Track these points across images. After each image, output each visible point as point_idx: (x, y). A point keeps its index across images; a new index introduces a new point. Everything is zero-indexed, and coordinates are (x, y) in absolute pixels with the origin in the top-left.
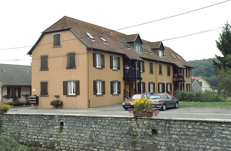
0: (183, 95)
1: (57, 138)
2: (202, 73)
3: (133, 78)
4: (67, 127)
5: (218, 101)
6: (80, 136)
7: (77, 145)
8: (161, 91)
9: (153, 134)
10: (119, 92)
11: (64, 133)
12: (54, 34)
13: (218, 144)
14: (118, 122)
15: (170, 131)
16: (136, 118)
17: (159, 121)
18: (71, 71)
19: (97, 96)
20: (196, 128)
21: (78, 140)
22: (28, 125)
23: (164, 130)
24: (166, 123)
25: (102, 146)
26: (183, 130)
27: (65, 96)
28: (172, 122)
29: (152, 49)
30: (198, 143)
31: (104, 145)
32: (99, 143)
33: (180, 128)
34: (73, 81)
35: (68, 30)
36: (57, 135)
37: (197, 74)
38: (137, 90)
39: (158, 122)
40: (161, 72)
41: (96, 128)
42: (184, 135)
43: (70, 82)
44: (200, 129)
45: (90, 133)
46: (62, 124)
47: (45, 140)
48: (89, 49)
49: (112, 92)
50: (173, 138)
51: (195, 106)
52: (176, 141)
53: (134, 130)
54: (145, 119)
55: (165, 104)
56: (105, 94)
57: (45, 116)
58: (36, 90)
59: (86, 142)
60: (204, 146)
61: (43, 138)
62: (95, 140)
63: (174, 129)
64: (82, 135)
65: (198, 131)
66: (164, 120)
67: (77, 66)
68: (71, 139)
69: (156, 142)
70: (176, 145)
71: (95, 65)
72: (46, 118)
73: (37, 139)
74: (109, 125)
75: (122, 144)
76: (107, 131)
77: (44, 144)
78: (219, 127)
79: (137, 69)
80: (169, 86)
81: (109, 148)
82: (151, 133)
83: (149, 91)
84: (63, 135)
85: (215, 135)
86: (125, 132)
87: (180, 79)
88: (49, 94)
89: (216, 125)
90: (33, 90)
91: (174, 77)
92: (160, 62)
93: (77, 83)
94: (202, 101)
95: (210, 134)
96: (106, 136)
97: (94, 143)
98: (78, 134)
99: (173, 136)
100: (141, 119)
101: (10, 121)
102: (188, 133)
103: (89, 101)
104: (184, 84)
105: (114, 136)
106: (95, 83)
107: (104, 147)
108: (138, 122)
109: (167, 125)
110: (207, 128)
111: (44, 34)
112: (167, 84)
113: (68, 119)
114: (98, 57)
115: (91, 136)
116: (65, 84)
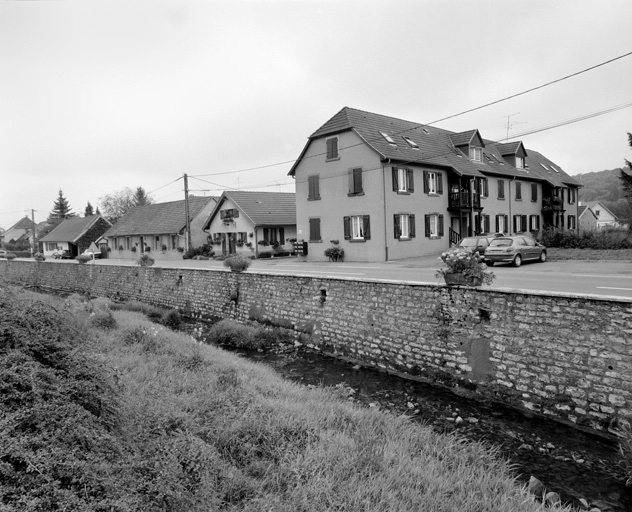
0: (559, 237)
1: (317, 316)
2: (601, 194)
3: (465, 208)
4: (331, 299)
5: (626, 248)
6: (352, 315)
7: (348, 331)
8: (518, 229)
9: (481, 320)
10: (441, 234)
11: (327, 308)
12: (327, 138)
13: (616, 348)
14: (417, 294)
15: (515, 315)
16: (449, 288)
17: (493, 295)
18: (356, 198)
19: (400, 240)
20: (568, 312)
21: (348, 321)
22: (274, 293)
23: (503, 313)
24: (507, 300)
25: (388, 335)
26: (542, 314)
27: (347, 241)
28: (519, 299)
29: (503, 156)
30: (571, 342)
31: (391, 333)
32: (384, 329)
33: (536, 311)
34: (360, 216)
35: (349, 130)
36: (317, 311)
37: (591, 198)
38: (474, 229)
39: (491, 297)
40: (519, 196)
41: (379, 303)
42: (543, 324)
43: (355, 217)
44: (577, 314)
45: (368, 310)
46: (324, 292)
47: (299, 318)
48: (384, 161)
49: (428, 233)
50: (521, 330)
51: (579, 258)
52: (527, 335)
53: (445, 309)
54: (465, 290)
55: (519, 255)
56: (414, 236)
57: (299, 278)
58: (303, 233)
59: (361, 327)
60: (585, 350)
61: (296, 315)
62: (377, 323)
63: (522, 313)
64: (355, 313)
65: (573, 318)
66: (502, 293)
67: (365, 190)
68: (338, 319)
69: (487, 335)
70: (526, 342)
71: (395, 188)
72: (299, 282)
73: (287, 315)
74: (400, 298)
75: (422, 334)
76: (398, 309)
77: (298, 324)
78: (621, 313)
79: (474, 191)
80: (534, 220)
81: (400, 340)
82: (478, 318)
83: (497, 230)
84: (326, 312)
85: (610, 330)
86: (430, 313)
87: (556, 207)
88: (323, 238)
89: (613, 309)
90: (299, 231)
91: (544, 204)
92: (518, 178)
93: (366, 220)
94: (595, 247)
95: (600, 326)
96: (396, 319)
97: (375, 329)
98: (349, 312)
99: (522, 326)
100: (458, 289)
101: (250, 284)
102: (552, 321)
103: (387, 249)
104: (562, 217)
105: (409, 319)
106: (396, 219)
107: (392, 338)
108: (453, 296)
109: (509, 304)
110: (592, 313)
111: (312, 140)
112: (531, 217)
113: (332, 284)
114: (401, 174)
115: (369, 317)
116: (347, 222)
